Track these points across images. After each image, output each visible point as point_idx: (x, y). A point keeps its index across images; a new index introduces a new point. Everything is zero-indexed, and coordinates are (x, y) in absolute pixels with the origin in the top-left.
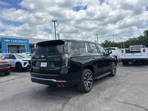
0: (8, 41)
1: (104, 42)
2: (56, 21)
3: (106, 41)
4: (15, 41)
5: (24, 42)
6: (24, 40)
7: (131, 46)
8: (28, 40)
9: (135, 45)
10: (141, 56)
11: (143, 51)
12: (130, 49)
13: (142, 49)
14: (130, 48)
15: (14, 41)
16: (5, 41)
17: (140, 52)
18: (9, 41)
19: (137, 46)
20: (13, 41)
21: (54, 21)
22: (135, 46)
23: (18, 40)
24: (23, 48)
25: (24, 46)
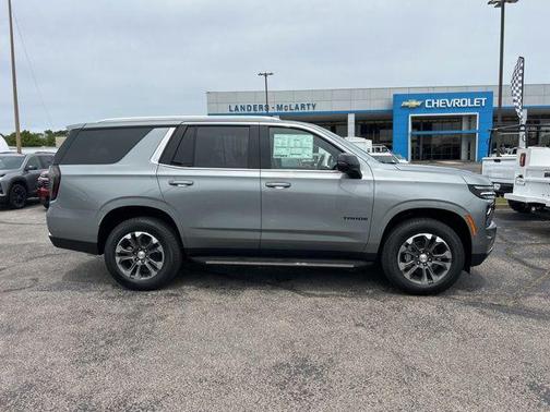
0: (414, 103)
4: (439, 103)
5: (472, 103)
6: (472, 95)
8: (489, 95)
15: (433, 103)
16: (406, 104)
18: (419, 103)
20: (430, 103)
21: (500, 4)
23: (450, 96)
24: (470, 128)
25: (471, 118)
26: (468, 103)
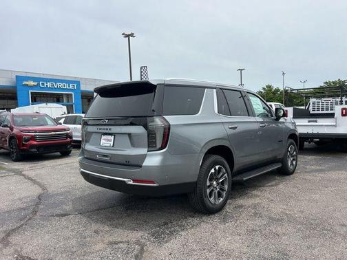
0: (32, 83)
1: (264, 89)
2: (132, 35)
3: (267, 86)
4: (49, 85)
5: (69, 86)
6: (69, 82)
7: (312, 100)
8: (78, 83)
9: (324, 97)
10: (335, 126)
11: (342, 112)
12: (311, 108)
13: (338, 110)
14: (311, 104)
15: (45, 84)
16: (26, 83)
17: (332, 115)
18: (36, 84)
19: (331, 99)
20: (43, 84)
21: (128, 36)
22: (323, 99)
23: (56, 81)
24: (68, 102)
25: (69, 96)
26: (67, 86)
